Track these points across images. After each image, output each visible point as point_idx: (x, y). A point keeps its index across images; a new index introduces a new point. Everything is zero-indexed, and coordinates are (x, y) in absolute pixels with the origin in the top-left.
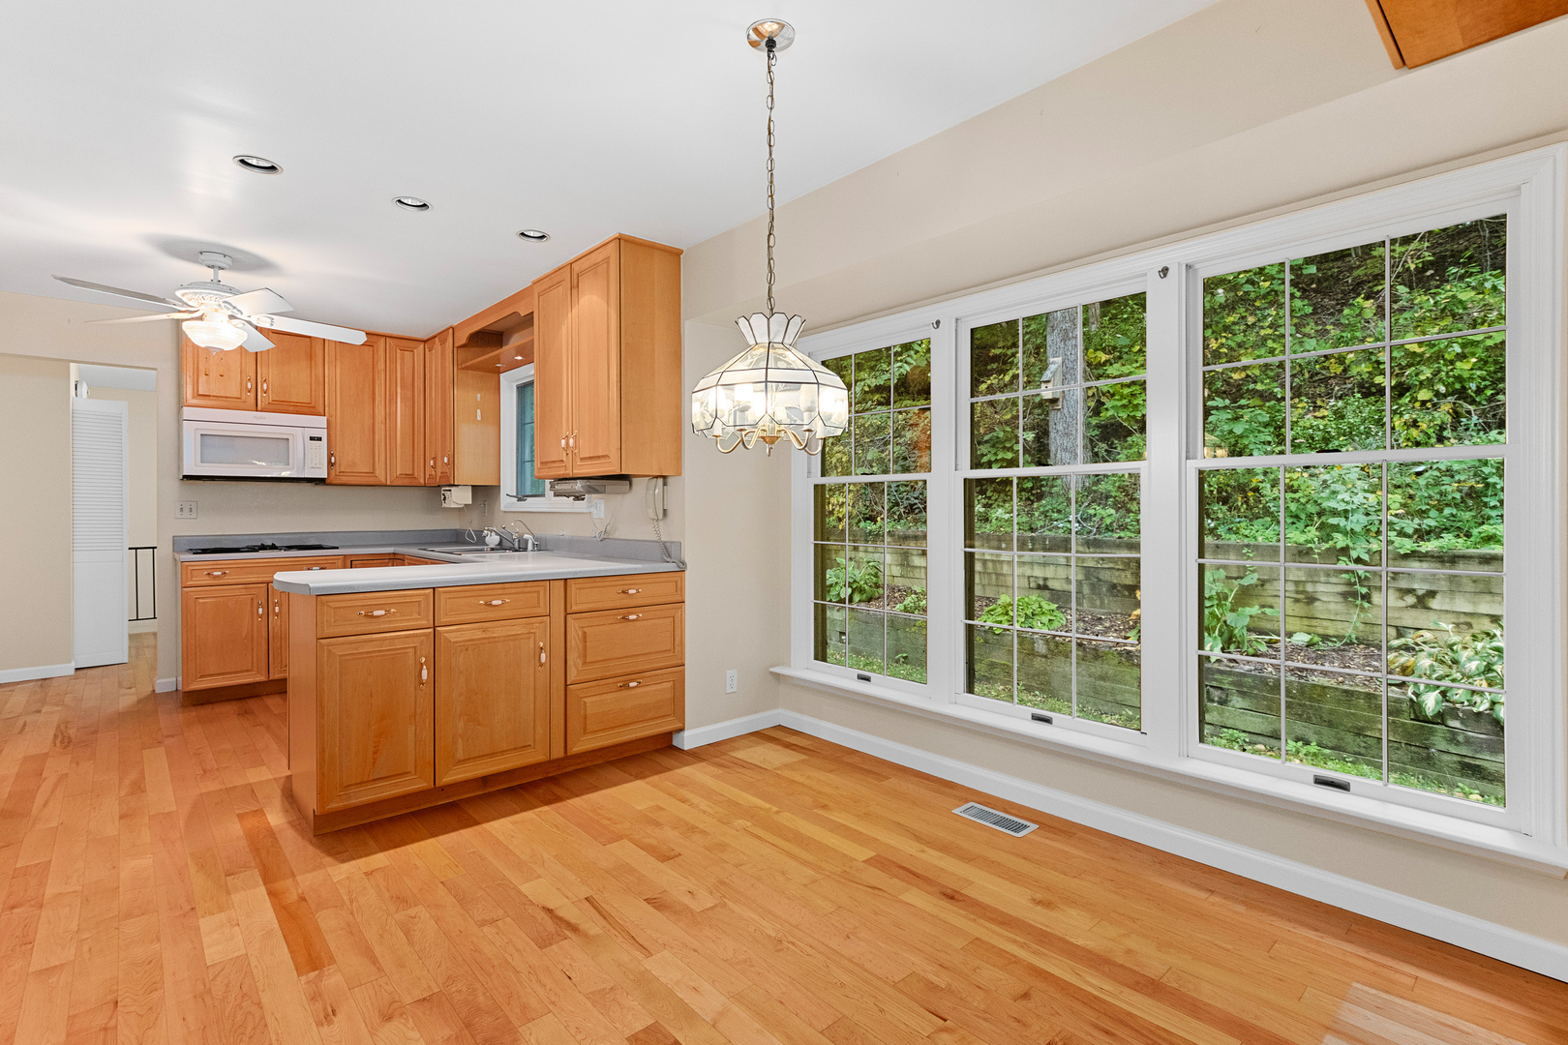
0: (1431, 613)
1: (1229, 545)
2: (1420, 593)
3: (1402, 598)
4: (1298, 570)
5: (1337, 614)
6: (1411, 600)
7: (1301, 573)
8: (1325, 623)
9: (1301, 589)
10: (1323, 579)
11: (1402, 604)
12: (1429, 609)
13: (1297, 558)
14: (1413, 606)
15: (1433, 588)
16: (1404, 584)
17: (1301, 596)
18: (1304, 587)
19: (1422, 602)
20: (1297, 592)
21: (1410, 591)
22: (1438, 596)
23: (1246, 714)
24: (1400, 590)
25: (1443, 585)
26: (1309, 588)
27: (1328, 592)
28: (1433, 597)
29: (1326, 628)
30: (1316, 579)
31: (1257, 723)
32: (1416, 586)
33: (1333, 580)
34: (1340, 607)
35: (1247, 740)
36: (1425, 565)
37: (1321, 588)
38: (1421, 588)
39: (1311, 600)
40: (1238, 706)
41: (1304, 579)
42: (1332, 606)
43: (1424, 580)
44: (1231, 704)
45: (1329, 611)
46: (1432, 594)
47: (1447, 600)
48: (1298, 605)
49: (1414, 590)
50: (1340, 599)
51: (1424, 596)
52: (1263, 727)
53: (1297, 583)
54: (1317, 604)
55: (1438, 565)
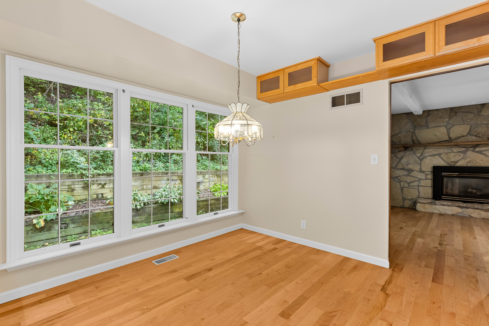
0: (105, 189)
1: (43, 175)
2: (103, 184)
3: (98, 186)
4: (68, 182)
5: (81, 193)
6: (100, 186)
7: (70, 182)
8: (77, 197)
9: (70, 187)
10: (77, 183)
11: (98, 188)
12: (105, 188)
13: (69, 178)
14: (101, 188)
15: (106, 182)
16: (99, 182)
17: (70, 190)
18: (71, 186)
19: (103, 187)
20: (68, 188)
21: (100, 184)
22: (107, 184)
23: (75, 229)
24: (98, 184)
25: (108, 182)
26: (72, 187)
27: (78, 187)
28: (106, 185)
29: (77, 198)
30: (75, 184)
31: (79, 230)
32: (102, 182)
33: (80, 183)
34: (82, 191)
35: (78, 237)
36: (104, 177)
37: (76, 186)
38: (103, 183)
39: (73, 190)
40: (72, 227)
41: (71, 184)
42: (80, 191)
43: (104, 181)
44: (69, 227)
45: (78, 193)
46: (105, 184)
47: (109, 185)
48: (69, 192)
49: (101, 183)
50: (82, 189)
51: (103, 185)
52: (81, 231)
53: (68, 185)
54: (75, 191)
55: (107, 177)
